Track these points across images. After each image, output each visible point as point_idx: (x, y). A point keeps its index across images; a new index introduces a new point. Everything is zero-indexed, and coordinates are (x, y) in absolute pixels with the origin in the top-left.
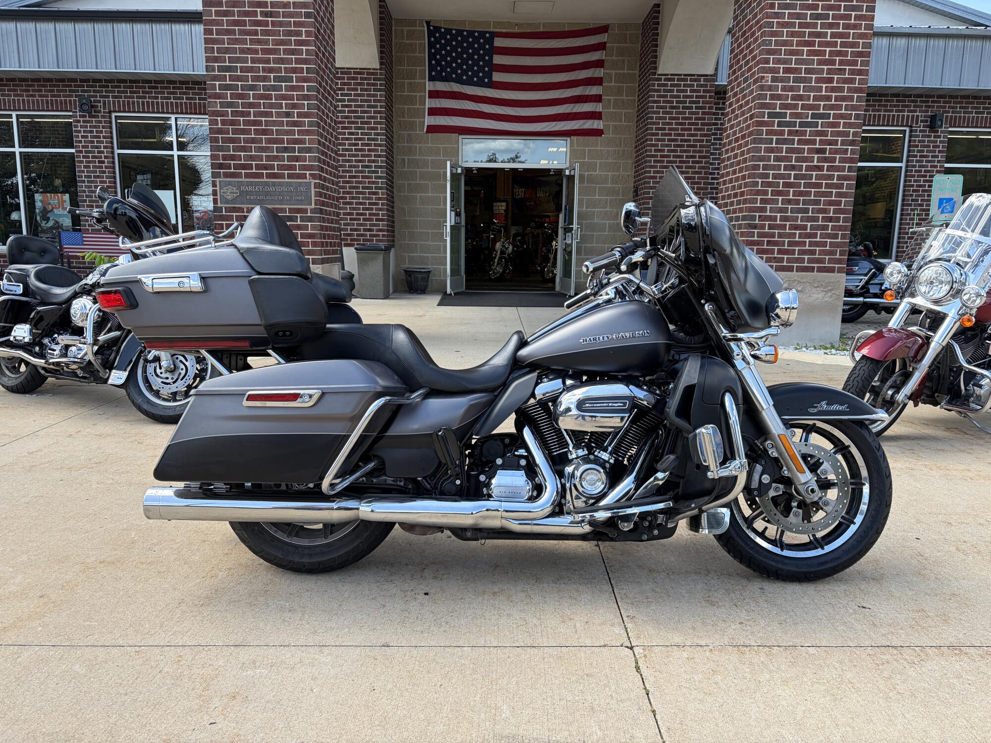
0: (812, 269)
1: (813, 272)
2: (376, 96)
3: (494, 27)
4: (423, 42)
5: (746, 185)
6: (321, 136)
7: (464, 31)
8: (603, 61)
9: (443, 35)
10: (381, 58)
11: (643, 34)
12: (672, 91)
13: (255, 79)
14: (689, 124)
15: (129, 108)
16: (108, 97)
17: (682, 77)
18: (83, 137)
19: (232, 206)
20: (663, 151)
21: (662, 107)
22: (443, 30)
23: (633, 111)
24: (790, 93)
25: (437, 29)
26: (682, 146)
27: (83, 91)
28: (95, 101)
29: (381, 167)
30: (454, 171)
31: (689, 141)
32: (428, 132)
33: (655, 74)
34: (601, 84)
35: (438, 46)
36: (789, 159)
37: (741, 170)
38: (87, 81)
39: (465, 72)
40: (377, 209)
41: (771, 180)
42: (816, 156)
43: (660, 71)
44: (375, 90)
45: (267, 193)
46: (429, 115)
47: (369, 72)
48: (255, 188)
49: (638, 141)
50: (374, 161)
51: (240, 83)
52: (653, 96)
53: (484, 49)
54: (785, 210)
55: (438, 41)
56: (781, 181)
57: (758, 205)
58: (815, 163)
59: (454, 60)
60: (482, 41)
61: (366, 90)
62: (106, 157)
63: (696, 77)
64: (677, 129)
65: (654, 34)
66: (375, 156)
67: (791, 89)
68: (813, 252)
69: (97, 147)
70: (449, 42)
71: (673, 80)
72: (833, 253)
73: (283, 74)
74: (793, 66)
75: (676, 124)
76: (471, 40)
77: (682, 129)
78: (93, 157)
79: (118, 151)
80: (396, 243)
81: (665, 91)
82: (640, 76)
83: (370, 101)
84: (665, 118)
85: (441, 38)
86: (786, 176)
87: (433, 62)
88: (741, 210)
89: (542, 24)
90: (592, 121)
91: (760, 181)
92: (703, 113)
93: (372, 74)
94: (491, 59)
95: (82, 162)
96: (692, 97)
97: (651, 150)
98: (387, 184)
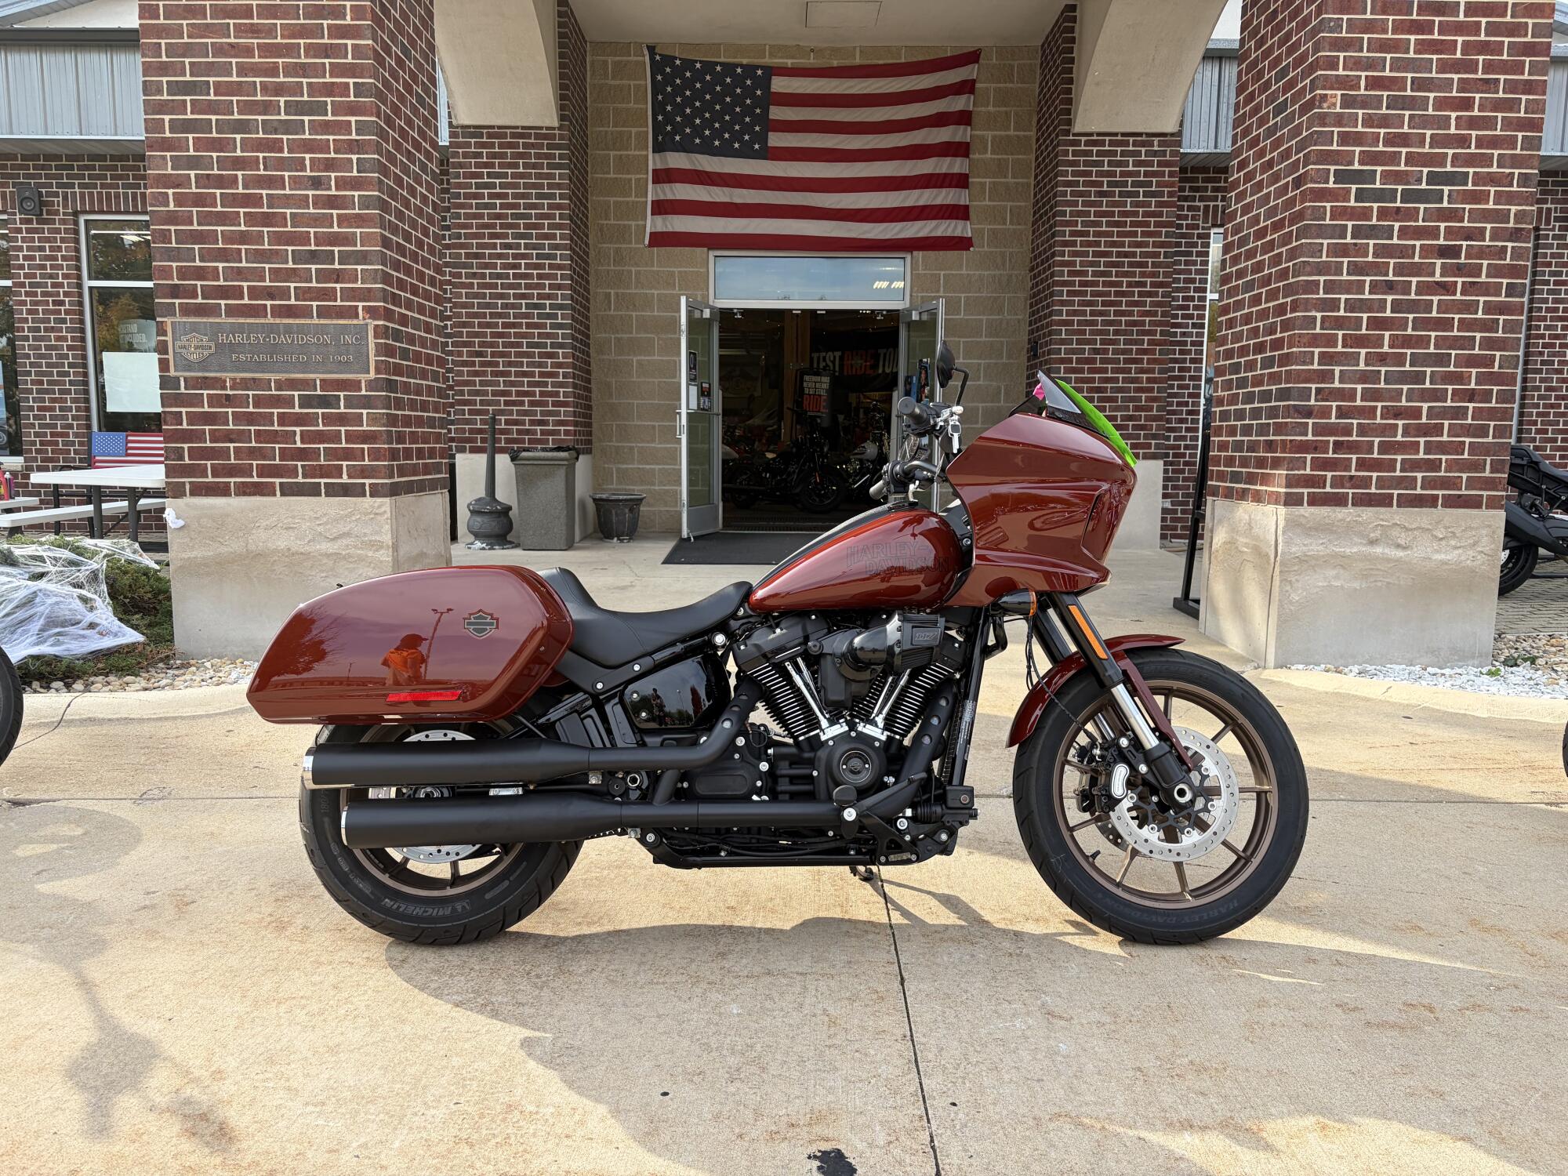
0: (1431, 502)
1: (1436, 507)
2: (551, 176)
3: (771, 55)
4: (643, 82)
5: (1286, 326)
6: (394, 229)
7: (717, 63)
8: (970, 113)
9: (678, 72)
10: (562, 108)
11: (1044, 65)
12: (1100, 164)
13: (245, 108)
14: (1133, 224)
15: (109, 205)
16: (72, 186)
17: (1119, 138)
18: (26, 258)
19: (200, 374)
20: (1085, 274)
21: (1081, 194)
22: (678, 62)
23: (1026, 204)
24: (1382, 131)
25: (669, 60)
26: (1122, 264)
27: (26, 176)
28: (48, 194)
29: (561, 307)
30: (697, 314)
31: (1134, 255)
32: (651, 245)
33: (1067, 132)
34: (966, 155)
35: (669, 89)
36: (1381, 269)
37: (1272, 295)
38: (36, 157)
39: (717, 134)
40: (554, 385)
41: (1342, 313)
42: (1439, 262)
43: (1078, 128)
44: (549, 166)
45: (274, 349)
46: (653, 214)
47: (541, 134)
48: (248, 338)
49: (1035, 258)
50: (548, 297)
51: (214, 118)
52: (1066, 173)
53: (753, 96)
54: (1374, 377)
55: (669, 80)
56: (1365, 316)
57: (1316, 366)
58: (1438, 278)
59: (698, 113)
60: (749, 82)
61: (534, 166)
62: (66, 294)
63: (1144, 138)
64: (1111, 234)
65: (1063, 62)
66: (551, 287)
67: (1384, 122)
68: (1434, 465)
69: (51, 276)
70: (688, 84)
71: (1103, 144)
72: (1478, 466)
73: (306, 98)
74: (1387, 73)
75: (1109, 224)
76: (728, 80)
77: (1119, 234)
78: (44, 294)
79: (88, 283)
80: (596, 445)
81: (1086, 164)
82: (1038, 140)
83: (541, 186)
84: (1088, 214)
85: (674, 75)
86: (1376, 306)
87: (660, 118)
88: (1274, 378)
89: (858, 50)
90: (954, 222)
91: (1319, 315)
92: (1159, 204)
93: (545, 137)
94: (766, 111)
95: (24, 303)
96: (1138, 174)
97: (1062, 274)
98: (573, 338)
